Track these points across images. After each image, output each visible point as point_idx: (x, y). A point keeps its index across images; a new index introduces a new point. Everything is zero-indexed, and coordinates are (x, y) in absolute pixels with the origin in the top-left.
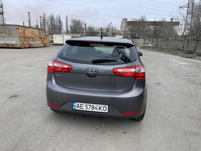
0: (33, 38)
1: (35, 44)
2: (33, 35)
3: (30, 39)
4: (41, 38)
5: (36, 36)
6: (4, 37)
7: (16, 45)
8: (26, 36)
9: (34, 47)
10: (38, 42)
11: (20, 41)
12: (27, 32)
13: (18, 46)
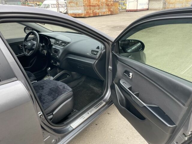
0: (99, 6)
1: (101, 13)
2: (100, 3)
3: (95, 8)
4: (108, 5)
5: (103, 3)
6: (73, 7)
7: (82, 14)
8: (91, 5)
9: (99, 16)
10: (104, 10)
11: (85, 10)
13: (83, 16)
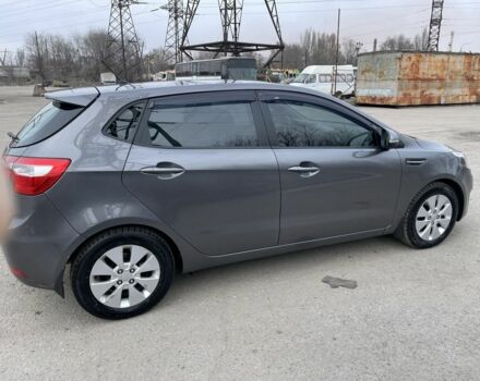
0: (442, 80)
1: (446, 97)
2: (445, 73)
3: (432, 84)
4: (470, 79)
5: (455, 73)
6: (370, 81)
7: (389, 99)
8: (421, 76)
9: (439, 105)
10: (457, 91)
11: (400, 89)
12: (427, 64)
13: (391, 103)
